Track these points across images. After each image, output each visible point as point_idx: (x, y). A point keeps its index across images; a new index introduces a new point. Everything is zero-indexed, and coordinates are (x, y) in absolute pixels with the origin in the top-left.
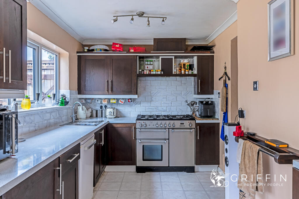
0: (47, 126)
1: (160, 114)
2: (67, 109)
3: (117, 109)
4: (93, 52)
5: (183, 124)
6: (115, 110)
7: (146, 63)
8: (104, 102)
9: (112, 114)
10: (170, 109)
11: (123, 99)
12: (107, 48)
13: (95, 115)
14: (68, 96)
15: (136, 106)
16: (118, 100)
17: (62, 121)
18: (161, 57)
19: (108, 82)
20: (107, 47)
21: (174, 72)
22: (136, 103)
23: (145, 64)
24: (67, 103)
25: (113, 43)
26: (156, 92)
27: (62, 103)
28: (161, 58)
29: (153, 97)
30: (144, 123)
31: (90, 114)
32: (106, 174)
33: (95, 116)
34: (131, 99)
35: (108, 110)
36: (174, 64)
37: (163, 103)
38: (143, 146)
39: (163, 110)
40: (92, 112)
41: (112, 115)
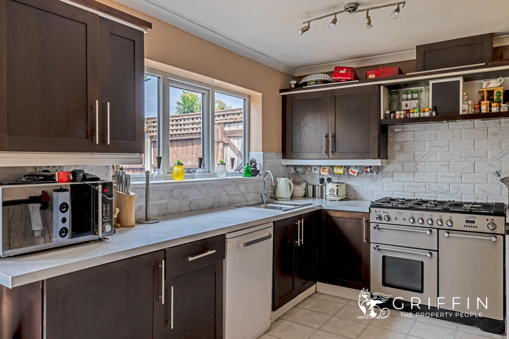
0: (213, 206)
1: (435, 197)
2: (257, 181)
3: (347, 186)
4: (304, 87)
5: (473, 222)
6: (344, 186)
7: (404, 96)
8: (323, 172)
9: (335, 193)
10: (458, 188)
11: (356, 167)
12: (327, 78)
13: (310, 193)
14: (260, 161)
15: (383, 180)
16: (347, 168)
17: (245, 200)
18: (431, 83)
19: (327, 136)
20: (328, 76)
21: (463, 111)
22: (384, 175)
23: (401, 99)
24: (255, 173)
25: (336, 68)
26: (426, 153)
27: (247, 171)
28: (433, 84)
29: (419, 163)
30: (386, 214)
31: (304, 191)
32: (315, 297)
33: (311, 196)
34: (370, 167)
35: (329, 186)
36: (463, 92)
37: (440, 177)
38: (384, 257)
39: (441, 191)
40: (306, 189)
41: (336, 195)
